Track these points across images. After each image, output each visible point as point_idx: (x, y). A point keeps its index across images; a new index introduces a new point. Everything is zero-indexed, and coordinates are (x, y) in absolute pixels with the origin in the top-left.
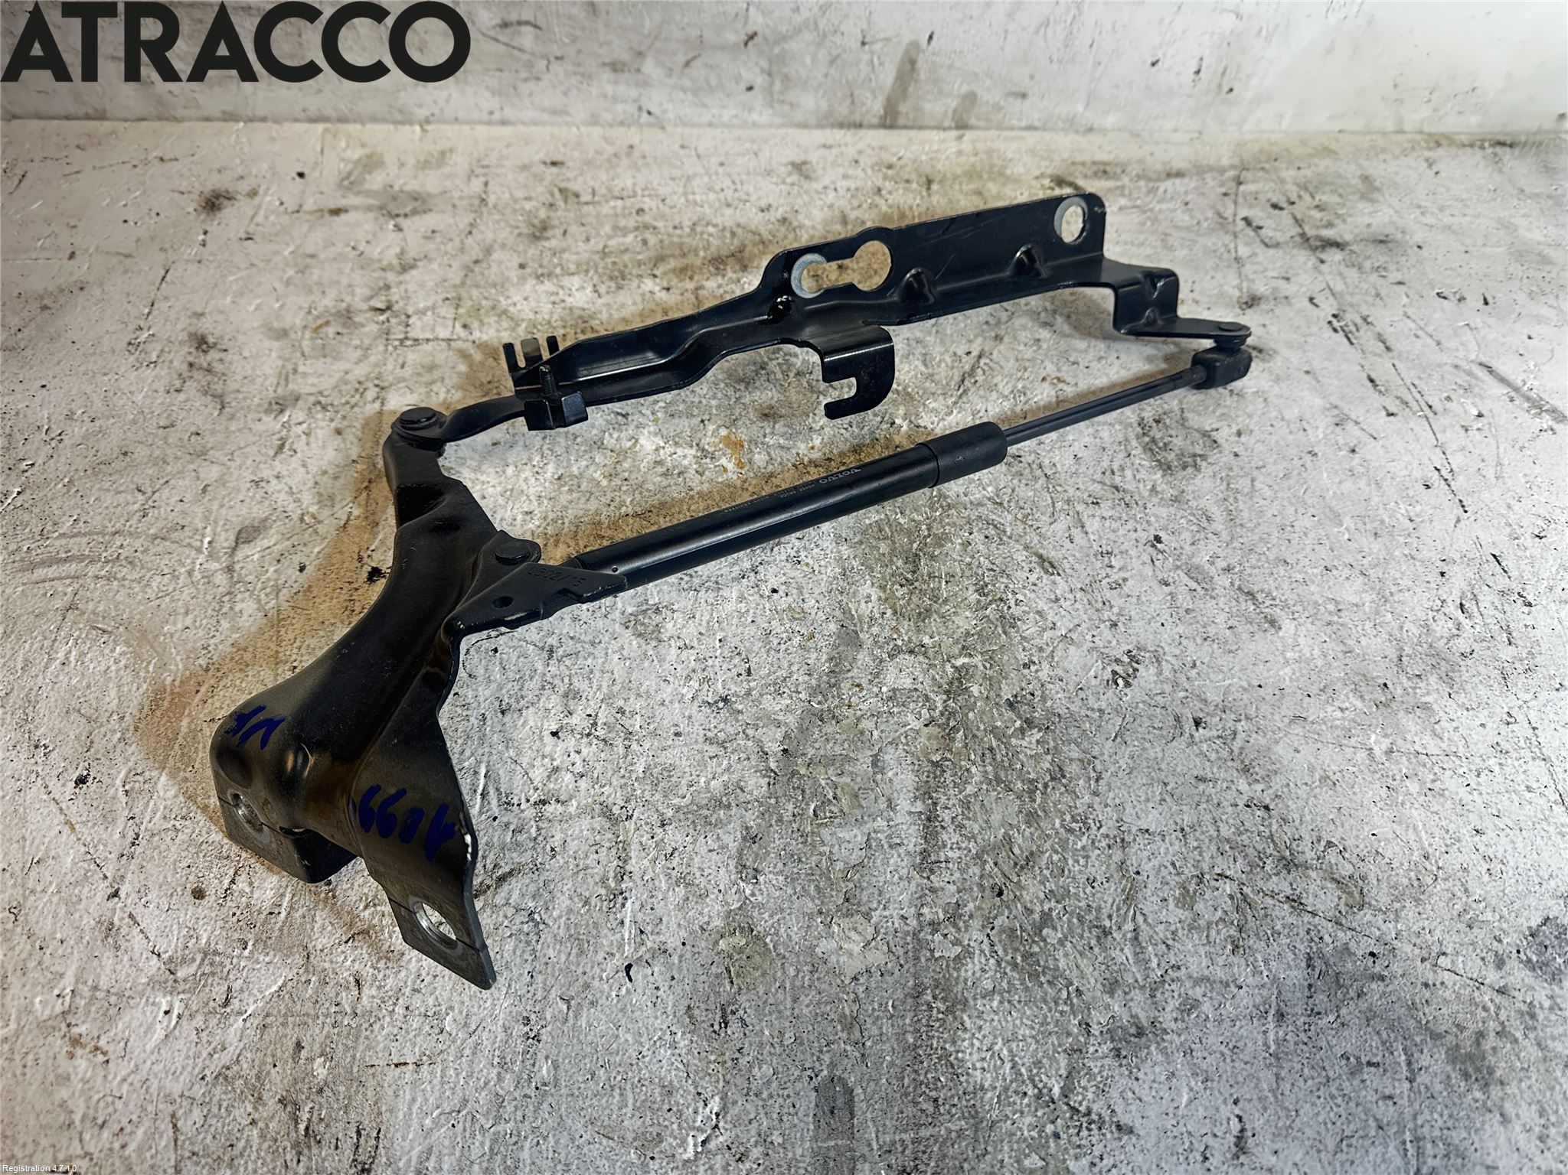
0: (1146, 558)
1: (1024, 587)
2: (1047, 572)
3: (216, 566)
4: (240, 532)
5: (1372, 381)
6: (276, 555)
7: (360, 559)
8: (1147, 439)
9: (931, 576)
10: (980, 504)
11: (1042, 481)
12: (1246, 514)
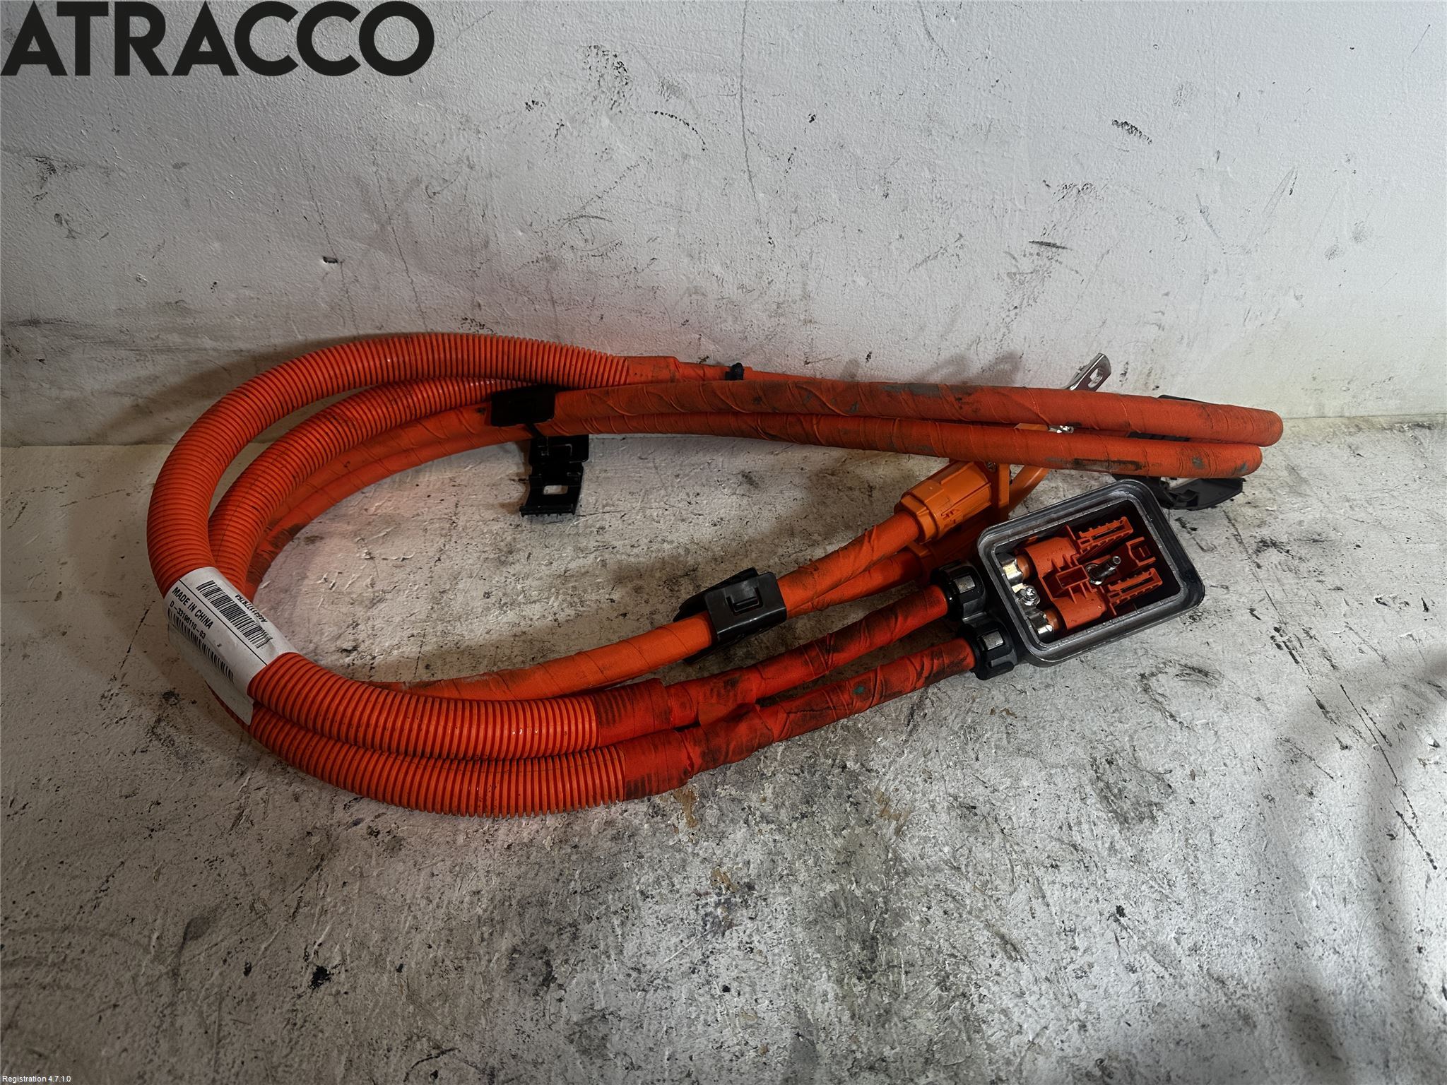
0: (1110, 936)
1: (988, 978)
2: (1010, 957)
3: (163, 969)
4: (189, 925)
5: (1322, 707)
6: (223, 953)
7: (306, 957)
8: (1101, 784)
9: (890, 966)
10: (937, 869)
11: (998, 838)
12: (1207, 877)
